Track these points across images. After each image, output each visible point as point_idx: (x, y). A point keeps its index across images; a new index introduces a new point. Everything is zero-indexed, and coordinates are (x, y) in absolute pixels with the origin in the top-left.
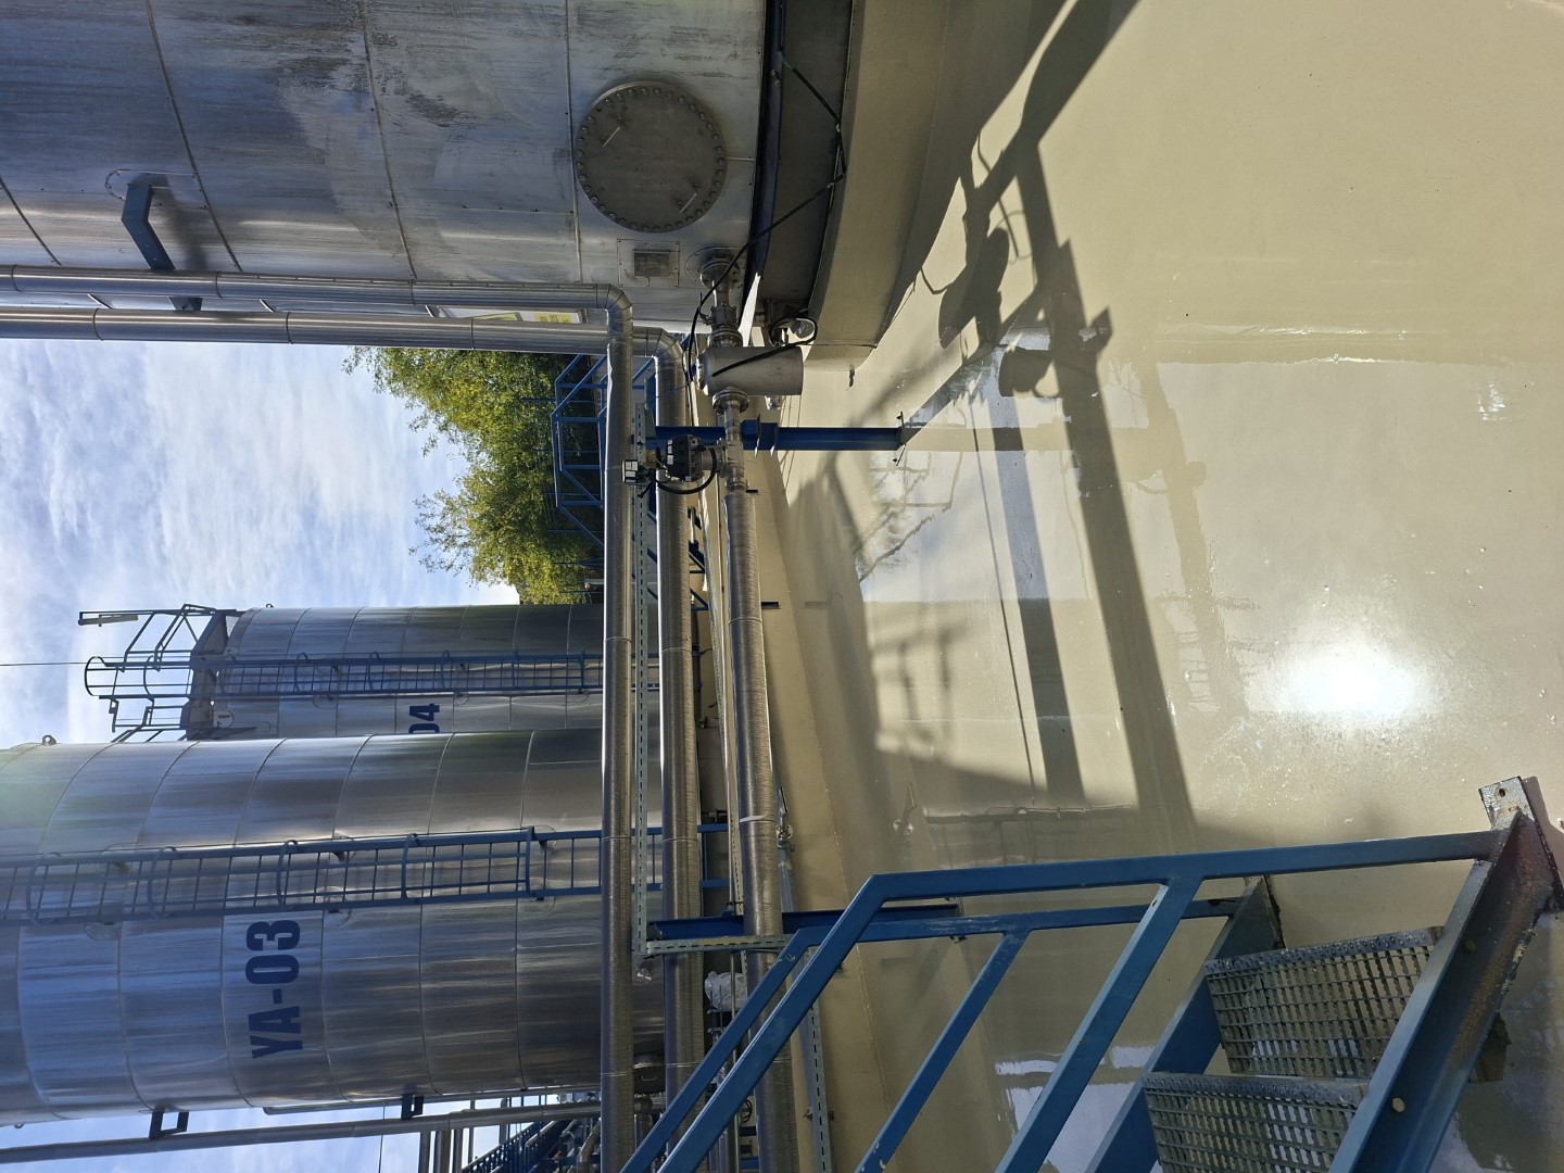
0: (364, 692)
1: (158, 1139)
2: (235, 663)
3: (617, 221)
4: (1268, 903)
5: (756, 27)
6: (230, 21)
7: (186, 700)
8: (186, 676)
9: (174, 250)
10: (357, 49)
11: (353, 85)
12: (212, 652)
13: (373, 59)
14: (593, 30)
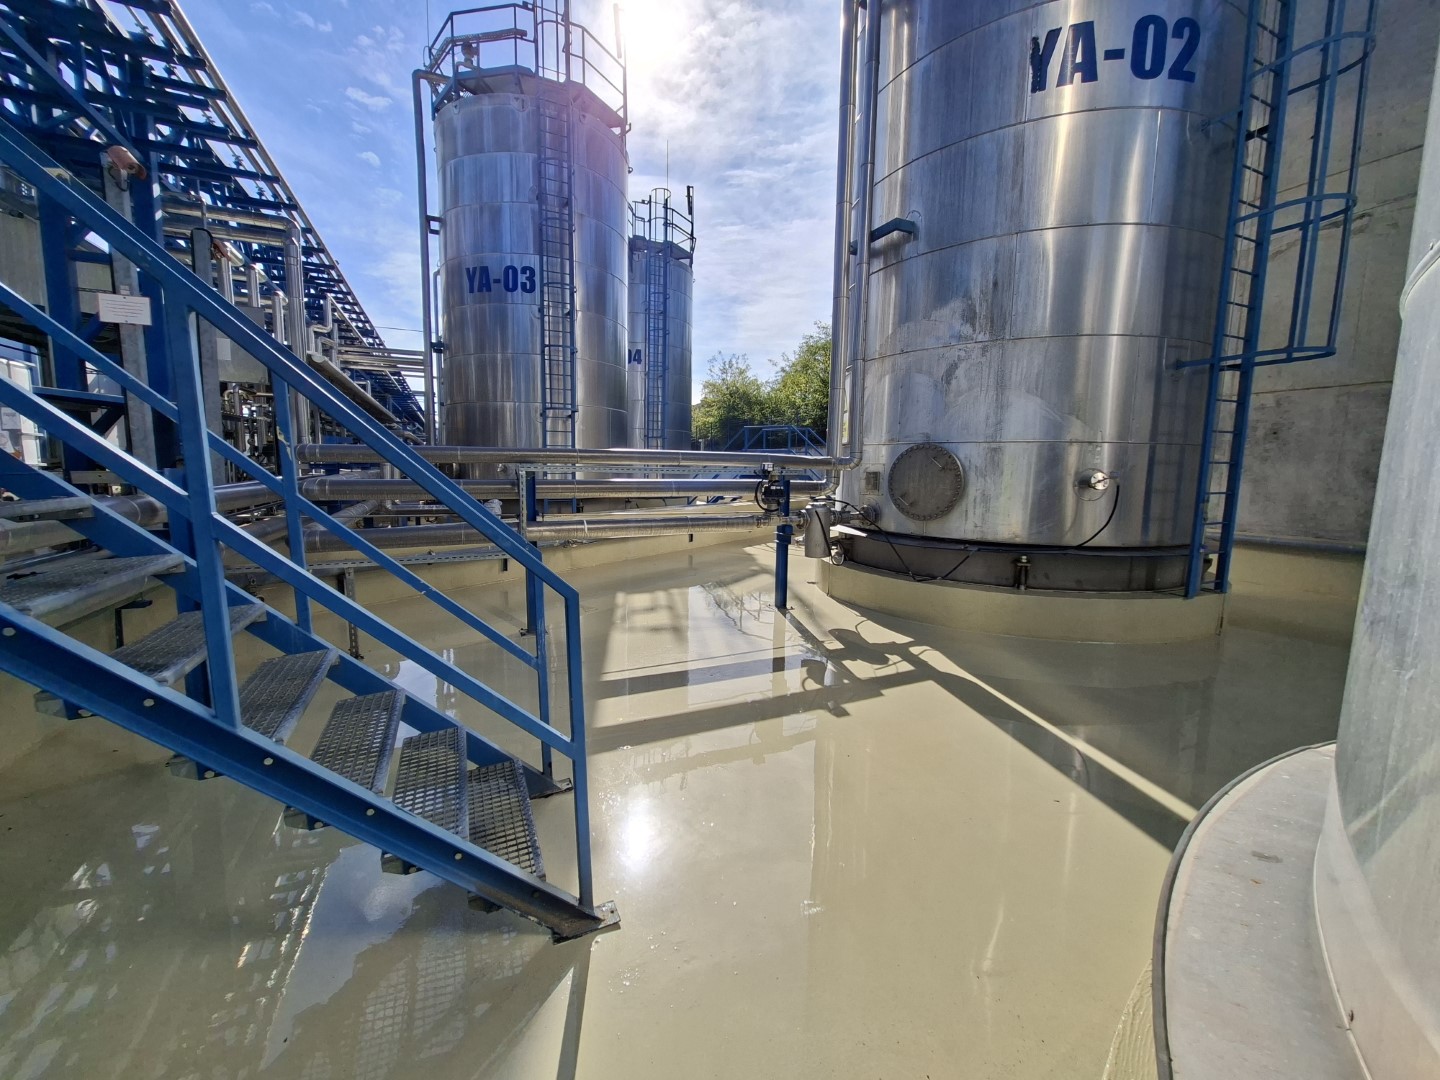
0: (649, 327)
1: (427, 220)
2: (666, 264)
3: (894, 464)
4: (549, 792)
5: (990, 537)
6: (995, 275)
7: (648, 238)
8: (660, 239)
9: (880, 243)
10: (980, 337)
11: (963, 334)
12: (671, 251)
13: (976, 345)
14: (989, 455)
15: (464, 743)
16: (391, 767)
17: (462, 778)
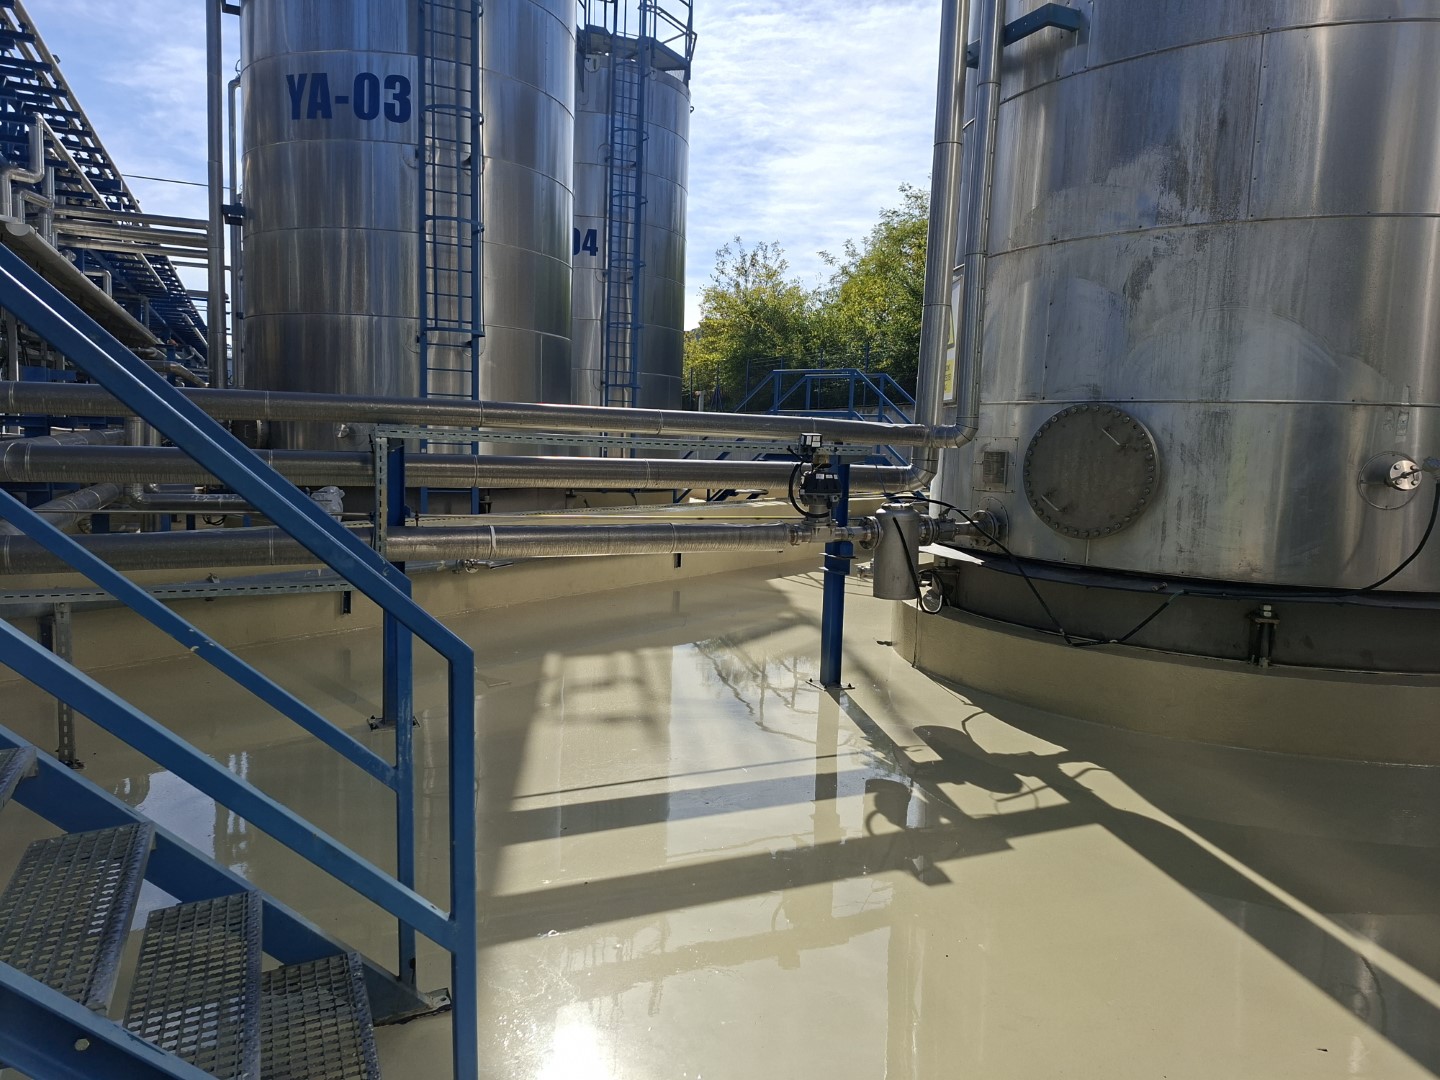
0: (612, 190)
2: (642, 77)
3: (1036, 439)
4: (408, 1014)
5: (1206, 571)
6: (1222, 107)
7: (611, 32)
8: (633, 32)
9: (1020, 46)
10: (1194, 216)
11: (1162, 211)
12: (653, 57)
13: (1186, 230)
14: (1205, 426)
15: (258, 922)
16: (124, 962)
17: (250, 983)
